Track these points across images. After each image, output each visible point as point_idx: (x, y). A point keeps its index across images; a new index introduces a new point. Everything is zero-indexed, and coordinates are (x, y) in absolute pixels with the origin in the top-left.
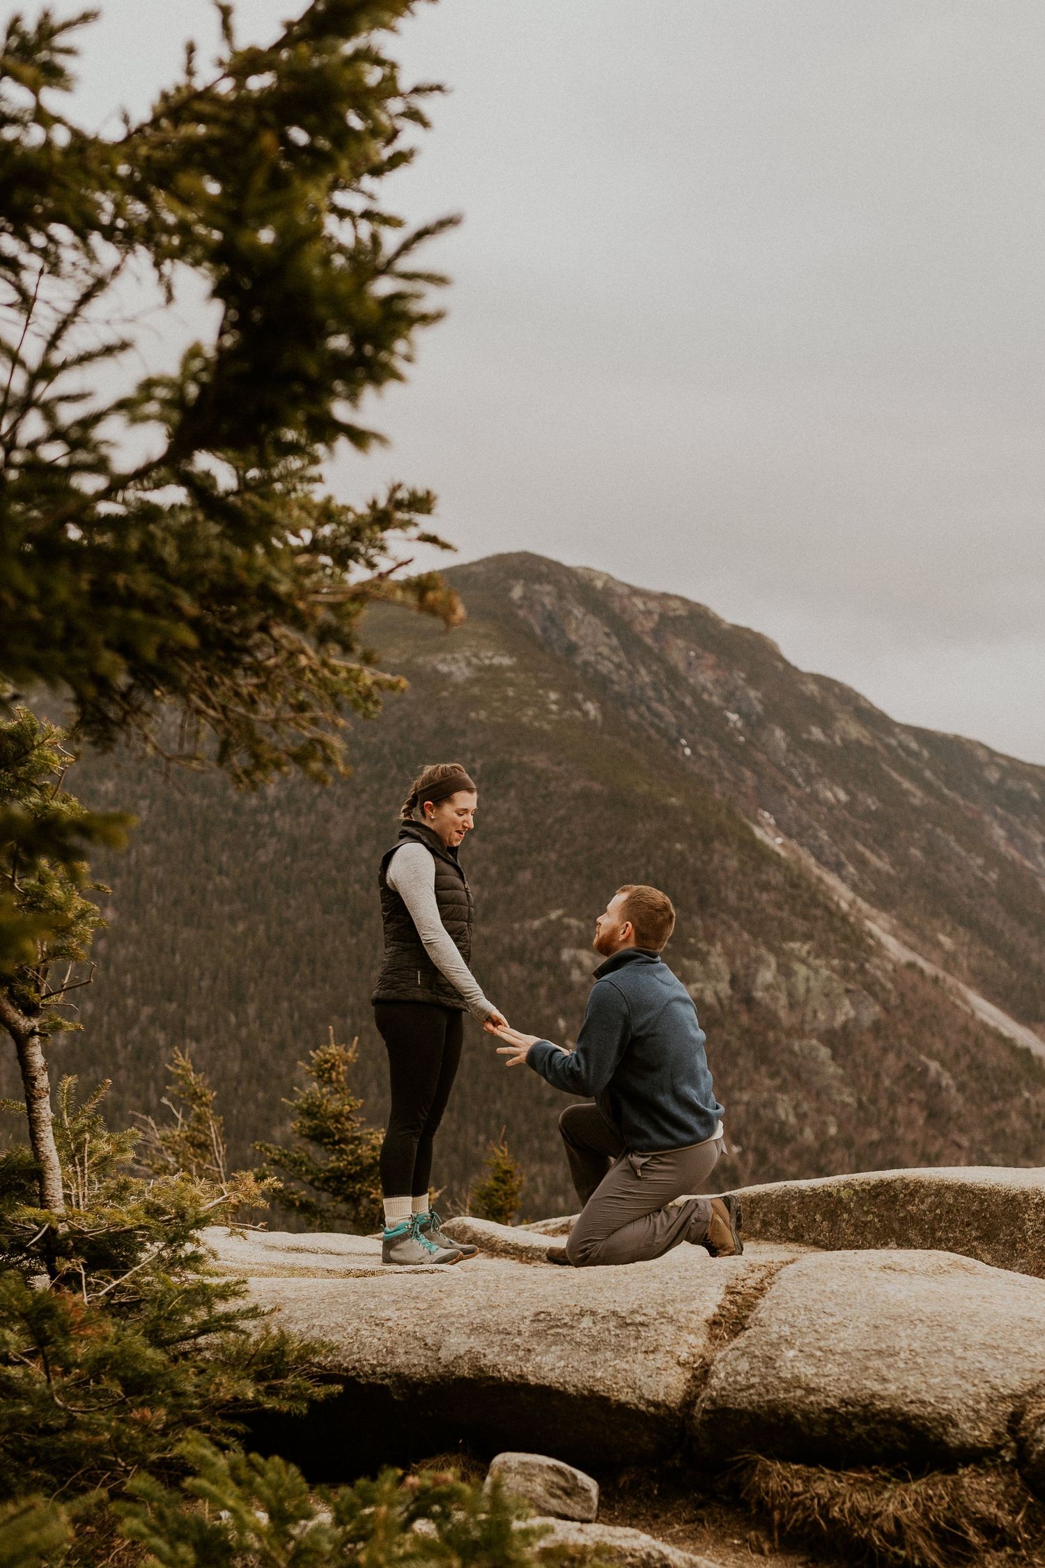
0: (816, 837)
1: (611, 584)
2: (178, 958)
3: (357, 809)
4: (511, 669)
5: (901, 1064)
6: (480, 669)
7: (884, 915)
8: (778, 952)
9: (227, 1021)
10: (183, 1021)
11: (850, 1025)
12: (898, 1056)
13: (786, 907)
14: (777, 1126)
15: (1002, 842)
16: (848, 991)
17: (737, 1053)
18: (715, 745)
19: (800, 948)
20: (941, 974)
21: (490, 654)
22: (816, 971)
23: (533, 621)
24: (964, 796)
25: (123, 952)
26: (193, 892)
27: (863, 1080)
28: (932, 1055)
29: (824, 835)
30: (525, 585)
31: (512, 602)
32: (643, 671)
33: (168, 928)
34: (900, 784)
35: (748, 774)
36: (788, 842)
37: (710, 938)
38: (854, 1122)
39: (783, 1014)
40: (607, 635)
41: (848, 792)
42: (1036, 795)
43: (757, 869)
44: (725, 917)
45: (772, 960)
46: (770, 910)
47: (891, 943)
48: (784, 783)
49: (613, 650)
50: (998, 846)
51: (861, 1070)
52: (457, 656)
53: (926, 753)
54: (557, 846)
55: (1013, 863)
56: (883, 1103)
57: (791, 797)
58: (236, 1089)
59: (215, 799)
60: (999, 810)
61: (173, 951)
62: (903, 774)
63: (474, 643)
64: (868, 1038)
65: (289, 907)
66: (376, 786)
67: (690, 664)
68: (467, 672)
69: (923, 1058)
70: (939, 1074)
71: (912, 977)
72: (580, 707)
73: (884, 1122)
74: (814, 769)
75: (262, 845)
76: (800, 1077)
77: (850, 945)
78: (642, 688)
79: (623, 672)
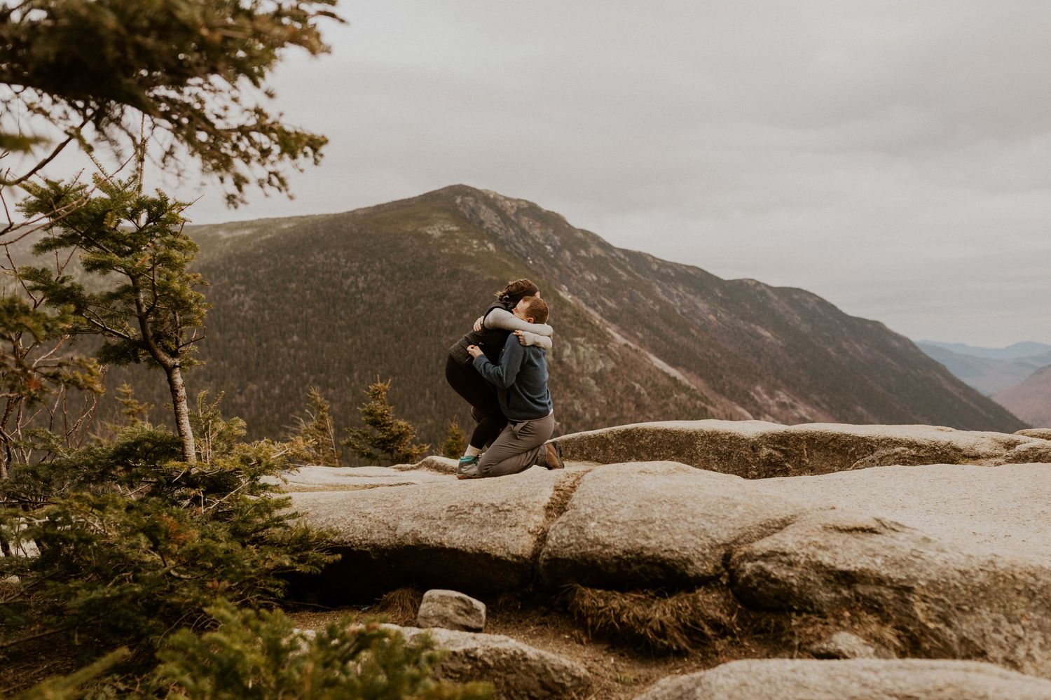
0: (585, 295)
1: (496, 196)
2: (324, 355)
3: (396, 291)
4: (457, 232)
5: (624, 385)
6: (445, 232)
7: (614, 325)
8: (572, 342)
9: (346, 381)
10: (327, 381)
11: (602, 371)
12: (623, 383)
13: (574, 324)
14: (574, 414)
15: (660, 294)
16: (601, 357)
17: (557, 384)
18: (542, 259)
19: (580, 340)
20: (638, 348)
21: (448, 226)
22: (588, 349)
23: (465, 212)
24: (644, 276)
25: (301, 354)
26: (330, 327)
27: (609, 393)
28: (636, 381)
29: (588, 294)
30: (462, 198)
31: (456, 205)
32: (511, 230)
33: (320, 343)
34: (617, 272)
35: (556, 270)
36: (573, 297)
38: (606, 410)
39: (575, 367)
40: (495, 216)
41: (597, 276)
42: (673, 274)
43: (562, 308)
45: (569, 345)
46: (568, 325)
47: (617, 336)
48: (571, 273)
49: (499, 222)
50: (658, 295)
51: (608, 389)
52: (435, 227)
53: (627, 259)
55: (665, 302)
56: (618, 402)
57: (573, 279)
58: (350, 409)
59: (338, 290)
60: (658, 281)
61: (322, 352)
62: (619, 268)
63: (441, 221)
64: (609, 375)
65: (370, 332)
66: (404, 282)
67: (530, 227)
68: (440, 234)
69: (633, 383)
70: (639, 389)
71: (626, 350)
72: (486, 246)
73: (618, 410)
74: (582, 267)
75: (358, 308)
76: (583, 393)
77: (600, 338)
78: (511, 237)
79: (503, 232)
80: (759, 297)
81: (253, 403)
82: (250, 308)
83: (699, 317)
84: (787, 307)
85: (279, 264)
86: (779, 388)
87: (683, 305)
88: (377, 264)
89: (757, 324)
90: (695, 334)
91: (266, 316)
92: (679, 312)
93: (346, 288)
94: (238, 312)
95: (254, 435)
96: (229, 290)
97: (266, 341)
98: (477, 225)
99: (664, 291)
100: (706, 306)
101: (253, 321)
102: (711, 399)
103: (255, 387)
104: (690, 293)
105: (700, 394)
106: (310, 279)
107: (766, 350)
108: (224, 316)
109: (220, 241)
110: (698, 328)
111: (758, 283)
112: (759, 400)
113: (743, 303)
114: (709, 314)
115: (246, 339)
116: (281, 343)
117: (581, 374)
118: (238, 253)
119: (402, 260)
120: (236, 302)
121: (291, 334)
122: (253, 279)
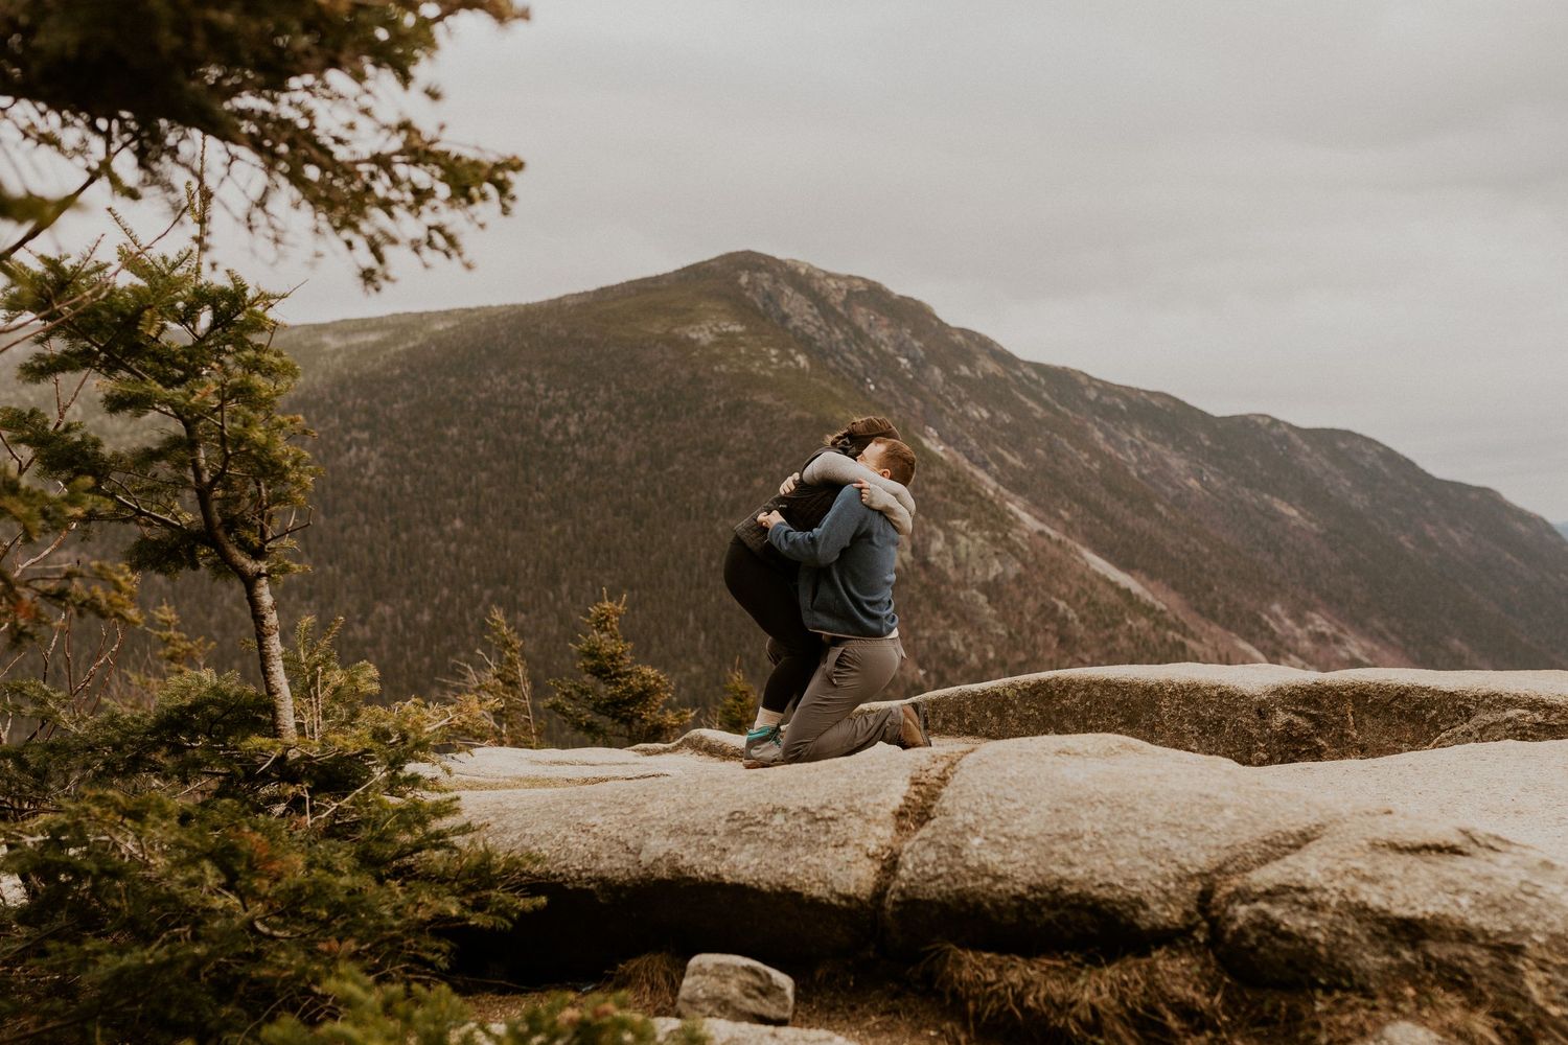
0: (968, 444)
1: (811, 271)
2: (509, 553)
3: (635, 439)
4: (741, 334)
5: (1039, 605)
6: (719, 335)
7: (1020, 498)
8: (945, 528)
9: (547, 597)
10: (514, 599)
11: (1000, 578)
12: (1036, 599)
13: (949, 496)
14: (950, 654)
15: (1101, 442)
16: (996, 554)
17: (919, 602)
18: (891, 382)
19: (960, 524)
20: (1063, 538)
21: (726, 324)
22: (973, 540)
23: (756, 299)
24: (1072, 410)
25: (468, 552)
26: (518, 505)
27: (1011, 617)
28: (1059, 597)
29: (973, 443)
30: (749, 274)
31: (740, 286)
32: (837, 331)
33: (501, 532)
34: (1025, 404)
35: (916, 401)
36: (947, 449)
38: (1006, 648)
39: (950, 572)
40: (810, 307)
41: (989, 411)
42: (1123, 407)
43: (927, 469)
45: (941, 534)
46: (938, 498)
47: (1025, 517)
48: (943, 406)
49: (815, 317)
50: (1098, 444)
51: (1009, 611)
52: (703, 326)
53: (1043, 381)
54: (781, 459)
55: (1110, 456)
56: (1027, 633)
57: (948, 416)
58: (555, 647)
59: (532, 438)
60: (1098, 419)
61: (506, 548)
62: (1028, 397)
63: (714, 316)
64: (1013, 587)
65: (589, 511)
66: (649, 423)
67: (870, 325)
68: (711, 338)
69: (1053, 599)
70: (1065, 611)
71: (1042, 541)
72: (792, 359)
73: (1028, 647)
74: (963, 396)
75: (567, 469)
76: (965, 617)
77: (995, 520)
78: (837, 343)
79: (823, 333)
80: (1276, 447)
81: (385, 638)
82: (379, 472)
83: (1168, 483)
84: (1326, 464)
85: (429, 393)
86: (1313, 608)
87: (1142, 461)
88: (601, 392)
89: (1273, 495)
90: (1164, 513)
91: (407, 484)
92: (1135, 474)
93: (547, 435)
94: (357, 479)
96: (341, 439)
97: (407, 528)
98: (776, 321)
99: (1108, 437)
100: (1183, 463)
101: (384, 494)
102: (1192, 628)
103: (387, 610)
104: (1154, 439)
105: (1172, 619)
106: (484, 420)
107: (1290, 539)
108: (333, 487)
109: (325, 354)
110: (1168, 502)
111: (1275, 422)
112: (1277, 629)
113: (1249, 458)
114: (1187, 477)
115: (371, 525)
116: (433, 533)
117: (962, 585)
118: (356, 374)
119: (645, 385)
120: (354, 461)
121: (450, 516)
122: (384, 420)
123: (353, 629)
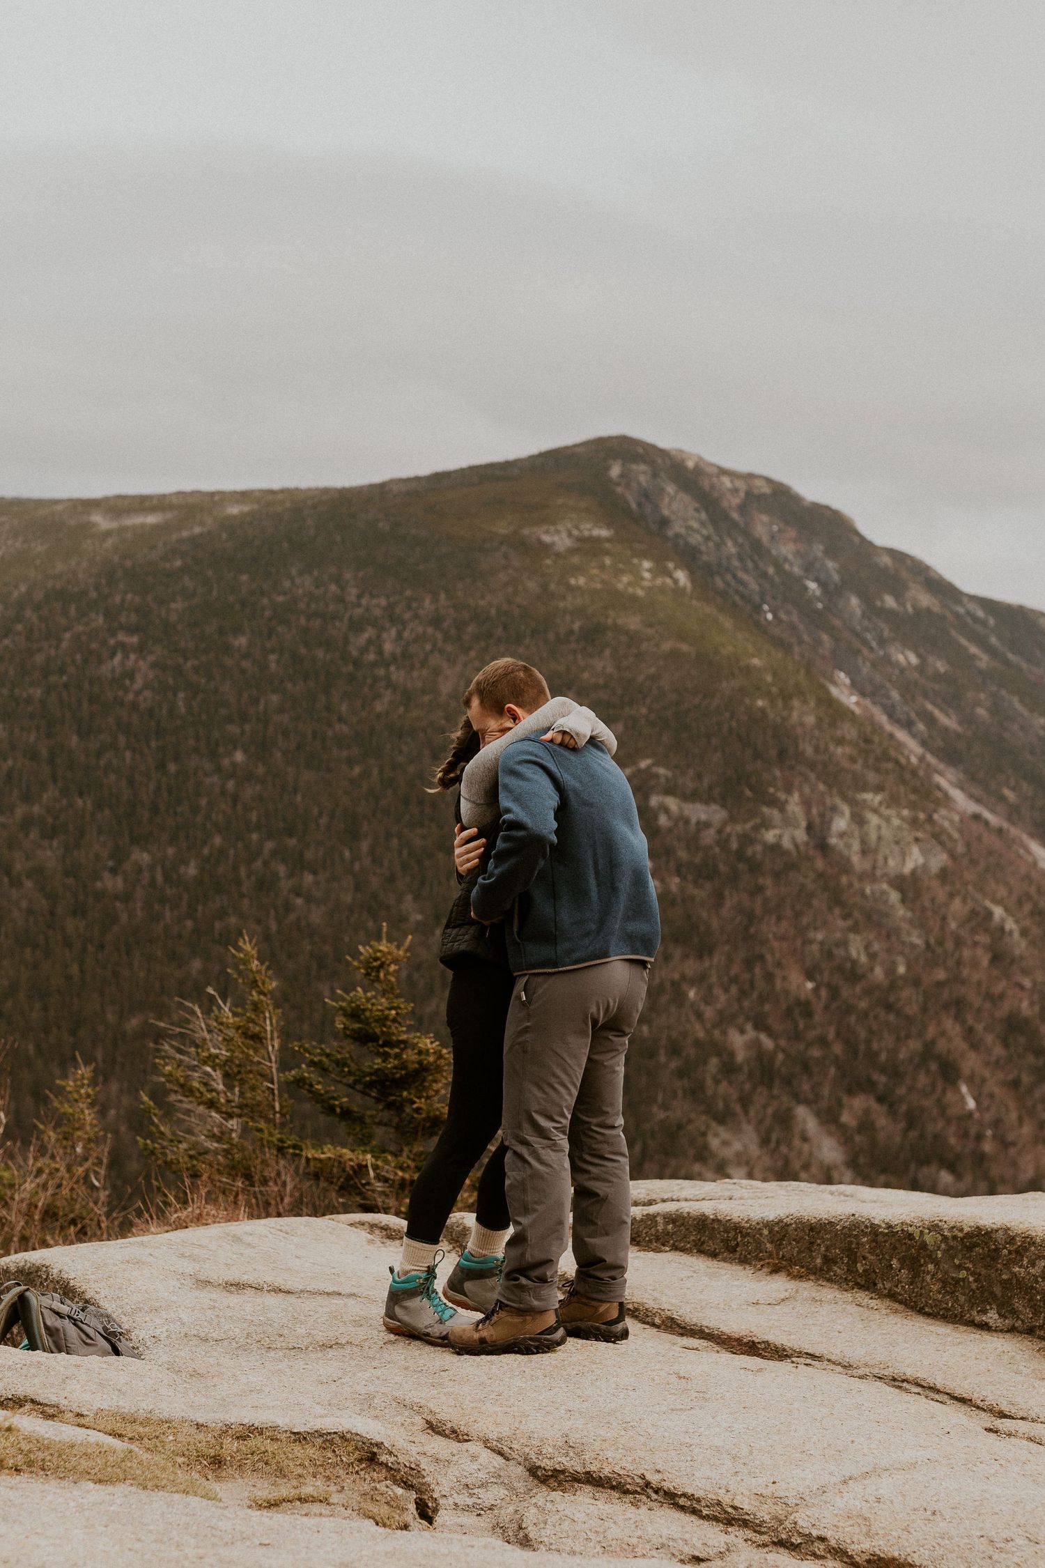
0: (888, 697)
1: (702, 464)
2: (299, 798)
3: (465, 665)
4: (607, 540)
5: (968, 908)
6: (580, 539)
7: (952, 769)
8: (852, 802)
9: (342, 856)
10: (301, 855)
11: (919, 871)
12: (964, 901)
13: (860, 761)
14: (848, 965)
16: (917, 840)
17: (811, 895)
18: (795, 611)
19: (872, 798)
20: (1005, 825)
21: (589, 526)
22: (888, 820)
23: (629, 496)
24: (1029, 661)
25: (249, 792)
26: (315, 737)
27: (931, 923)
28: (996, 901)
29: (895, 695)
30: (623, 465)
31: (611, 480)
32: (730, 543)
33: (291, 769)
34: (966, 649)
35: (825, 638)
36: (862, 701)
37: (789, 790)
38: (922, 962)
39: (855, 859)
40: (697, 510)
41: (919, 655)
43: (833, 725)
44: (804, 769)
45: (846, 809)
46: (845, 764)
47: (957, 795)
48: (857, 644)
49: (702, 523)
51: (929, 913)
52: (560, 527)
53: (991, 621)
54: (648, 701)
56: (950, 945)
57: (865, 659)
58: (348, 918)
59: (337, 655)
61: (295, 791)
62: (970, 640)
63: (574, 516)
64: (935, 884)
65: (401, 752)
66: (483, 644)
67: (773, 537)
68: (568, 542)
69: (988, 903)
70: (1003, 920)
71: (975, 828)
72: (671, 575)
73: (950, 963)
74: (886, 633)
75: (378, 696)
76: (872, 918)
77: (920, 796)
78: (728, 558)
79: (711, 544)
81: (139, 893)
82: (146, 686)
85: (215, 593)
88: (427, 602)
91: (180, 703)
93: (355, 653)
94: (120, 693)
95: (136, 963)
96: (104, 643)
97: (176, 759)
98: (653, 526)
101: (151, 712)
103: (145, 858)
106: (280, 629)
108: (91, 699)
109: (93, 537)
115: (134, 750)
116: (208, 766)
117: (870, 876)
118: (128, 563)
119: (483, 597)
120: (118, 670)
121: (230, 747)
122: (157, 621)
123: (101, 879)
